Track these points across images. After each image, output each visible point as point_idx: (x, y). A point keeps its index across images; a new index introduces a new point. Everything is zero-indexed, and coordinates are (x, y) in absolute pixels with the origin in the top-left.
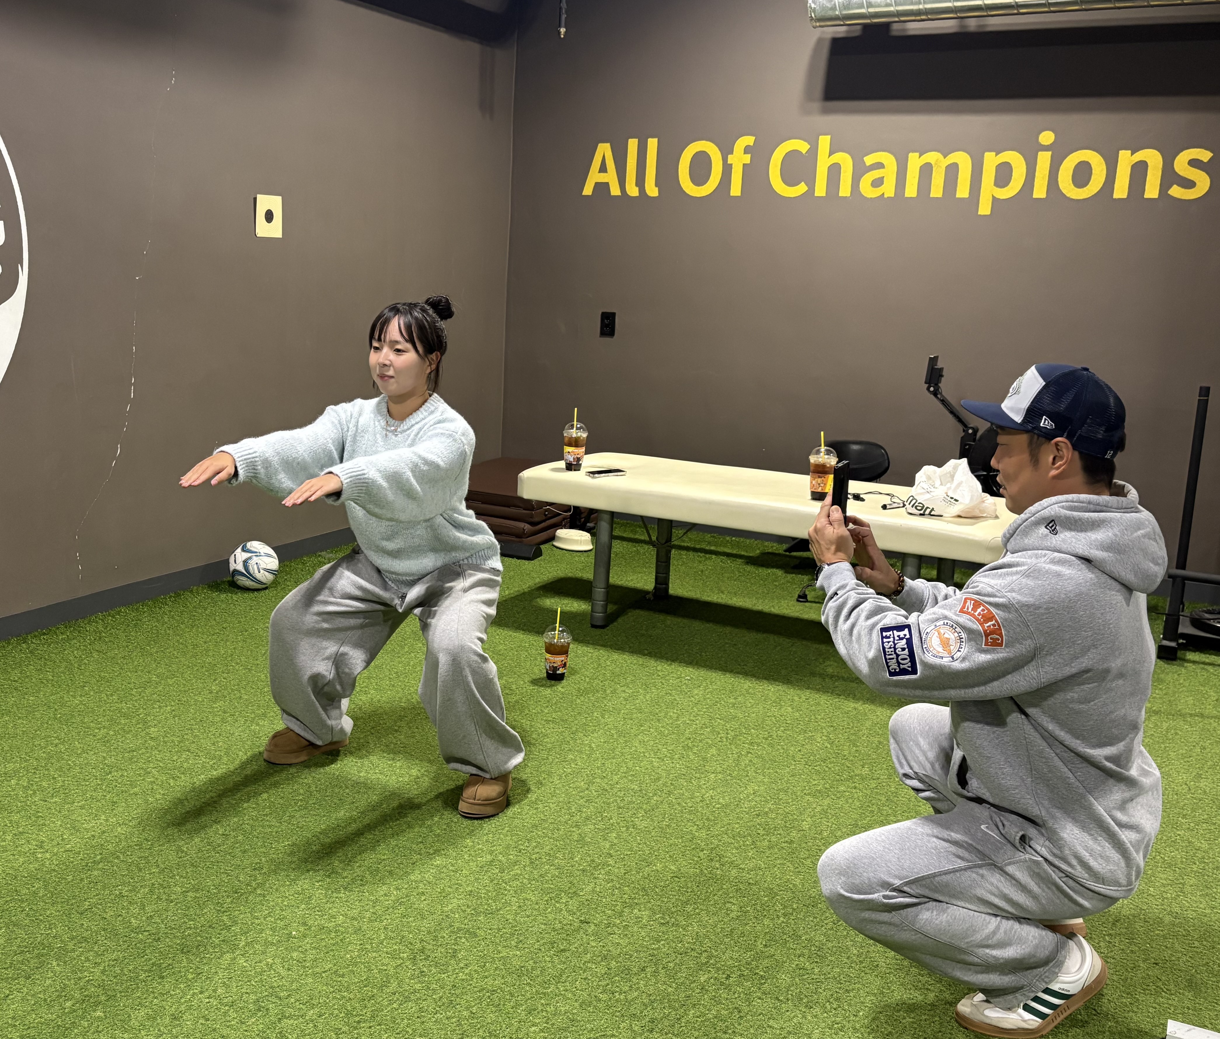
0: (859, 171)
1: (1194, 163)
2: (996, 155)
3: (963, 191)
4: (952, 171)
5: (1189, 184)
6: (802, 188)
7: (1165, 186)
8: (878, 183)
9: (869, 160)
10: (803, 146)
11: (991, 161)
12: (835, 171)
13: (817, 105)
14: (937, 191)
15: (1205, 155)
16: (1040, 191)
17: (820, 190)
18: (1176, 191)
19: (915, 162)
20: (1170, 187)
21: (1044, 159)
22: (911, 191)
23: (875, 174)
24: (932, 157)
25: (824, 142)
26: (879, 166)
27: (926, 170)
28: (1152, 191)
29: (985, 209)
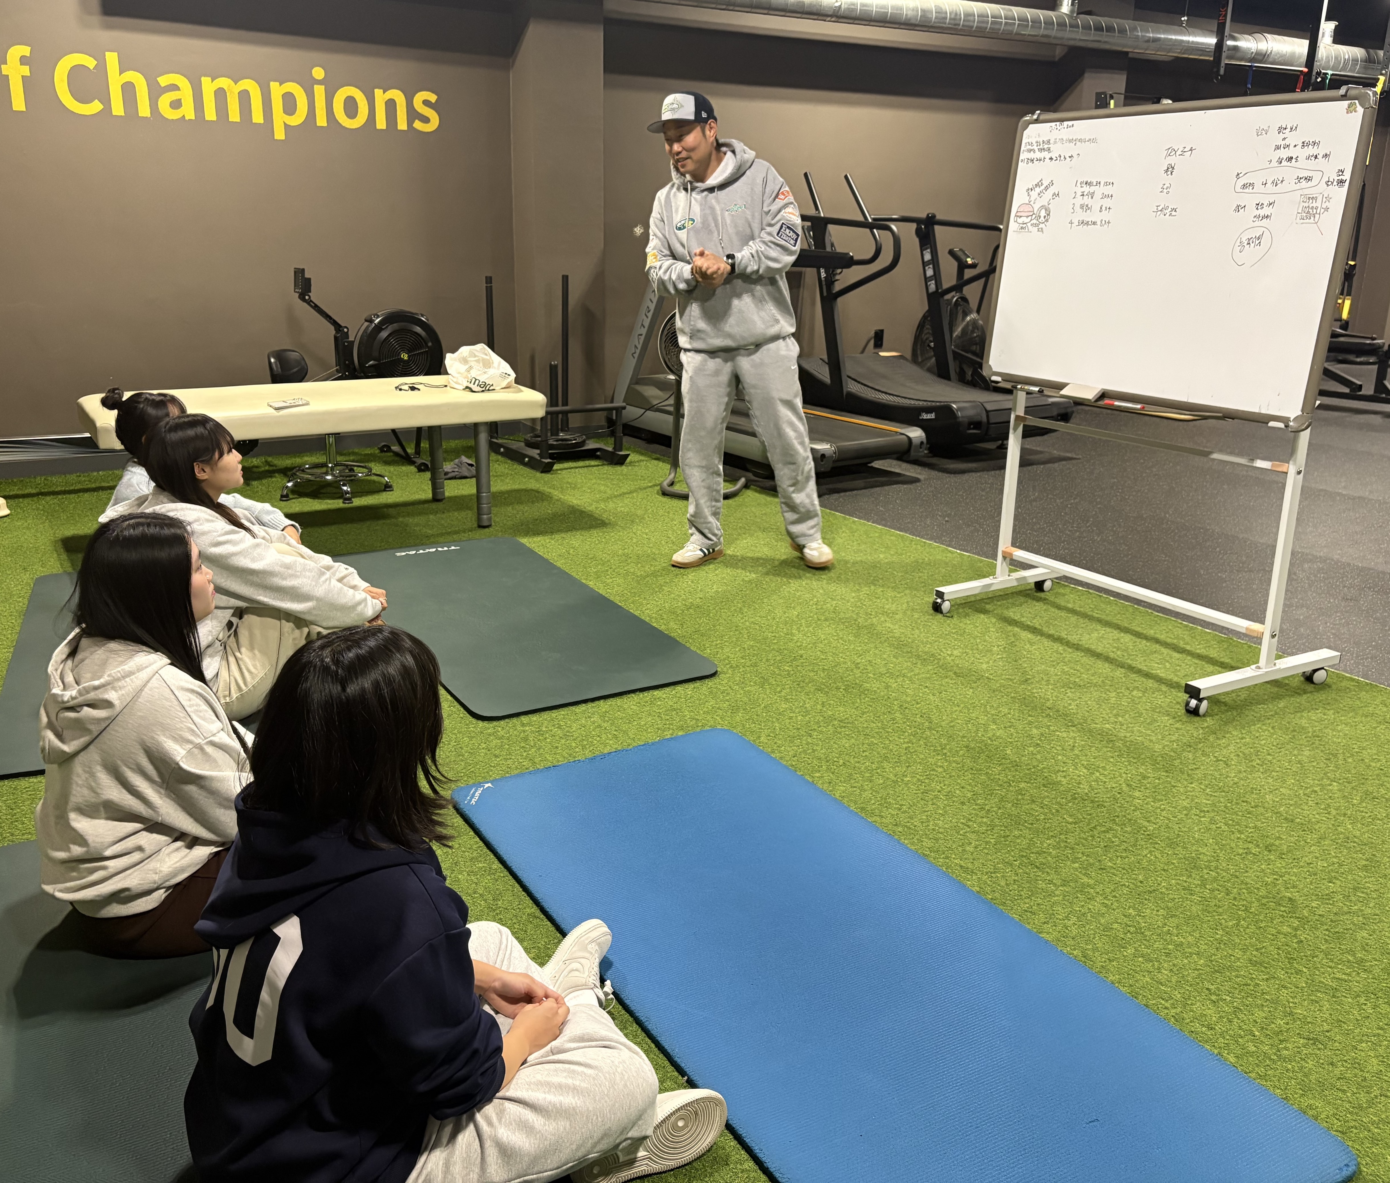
0: (155, 92)
1: (426, 103)
2: (280, 85)
3: (258, 117)
4: (244, 97)
5: (426, 120)
6: (96, 107)
7: (410, 122)
8: (176, 104)
9: (164, 81)
10: (90, 63)
11: (277, 90)
12: (128, 90)
13: (96, 19)
14: (234, 115)
15: (433, 98)
16: (322, 121)
17: (118, 109)
18: (418, 125)
19: (209, 86)
20: (413, 122)
21: (319, 91)
22: (211, 114)
23: (173, 96)
24: (224, 82)
25: (112, 58)
26: (174, 87)
27: (220, 94)
28: (402, 125)
29: (280, 134)
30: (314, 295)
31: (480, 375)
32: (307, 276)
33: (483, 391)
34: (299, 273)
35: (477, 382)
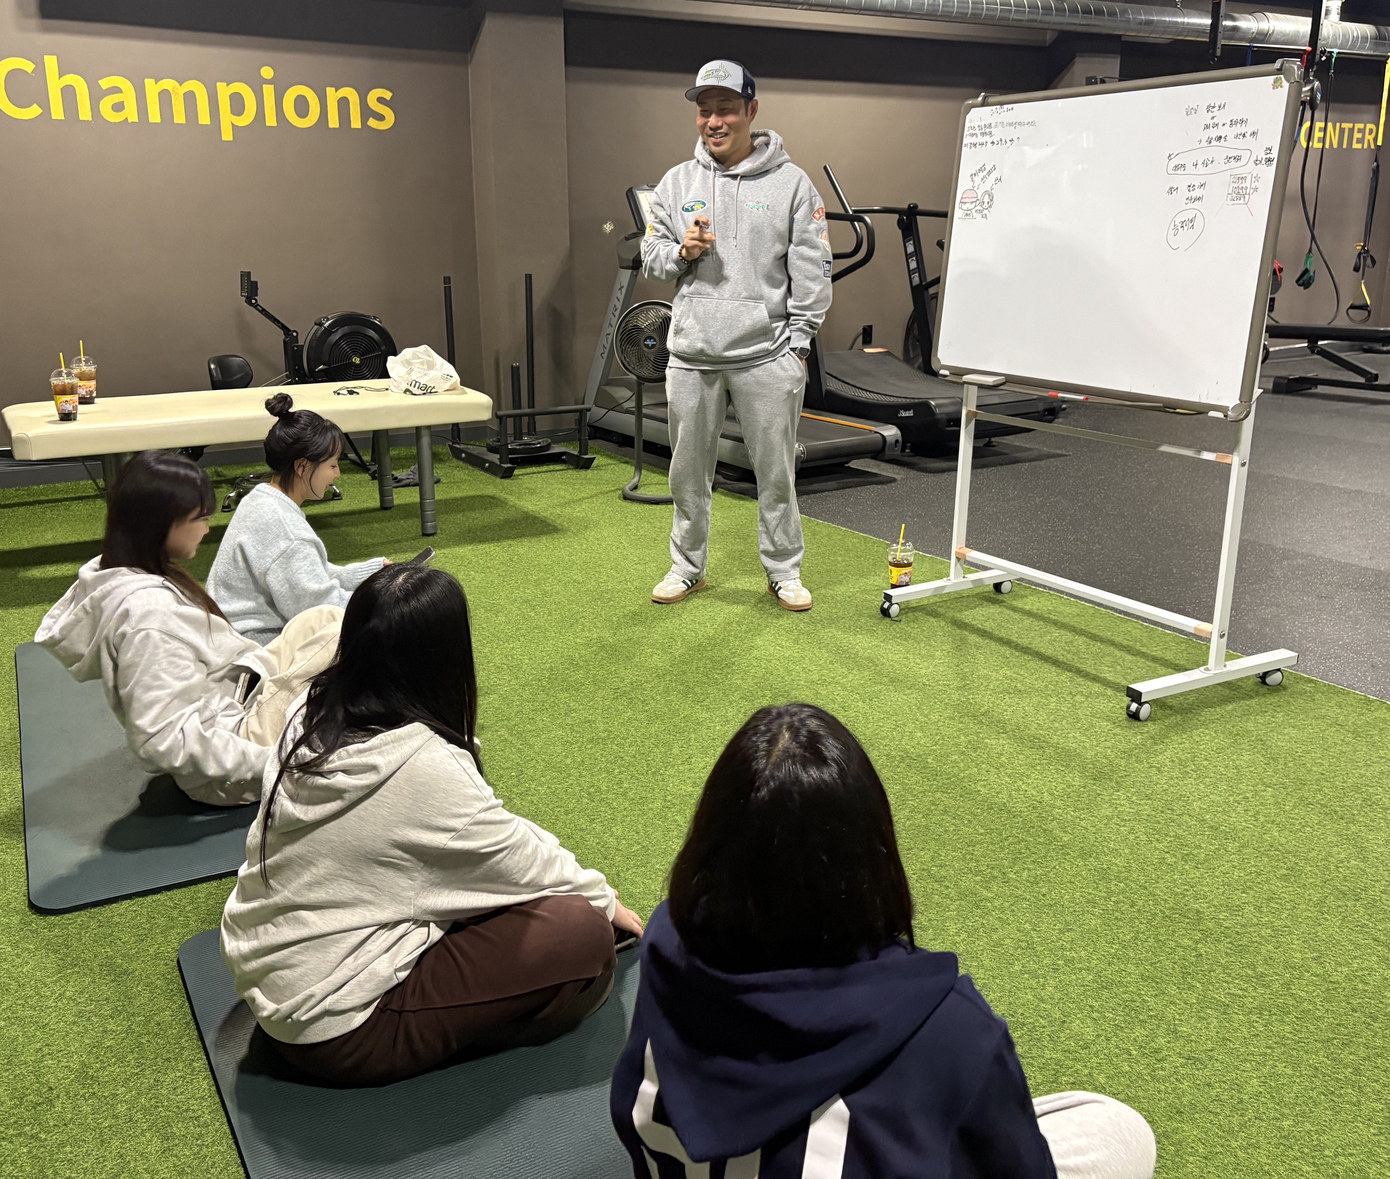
0: (96, 96)
1: (381, 100)
2: (227, 85)
3: (204, 118)
4: (190, 98)
5: (381, 118)
6: (34, 111)
7: (364, 120)
8: (118, 107)
9: (105, 83)
10: (28, 66)
11: (224, 91)
12: (68, 93)
13: (34, 22)
14: (180, 117)
15: (388, 95)
16: (271, 121)
17: (57, 113)
18: (372, 123)
19: (152, 88)
20: (368, 120)
21: (269, 91)
22: (155, 116)
23: (115, 98)
24: (168, 84)
25: (51, 62)
26: (116, 90)
27: (165, 97)
28: (356, 123)
29: (227, 135)
30: (261, 299)
31: (421, 377)
32: (253, 279)
33: (424, 394)
34: (246, 276)
35: (418, 384)
